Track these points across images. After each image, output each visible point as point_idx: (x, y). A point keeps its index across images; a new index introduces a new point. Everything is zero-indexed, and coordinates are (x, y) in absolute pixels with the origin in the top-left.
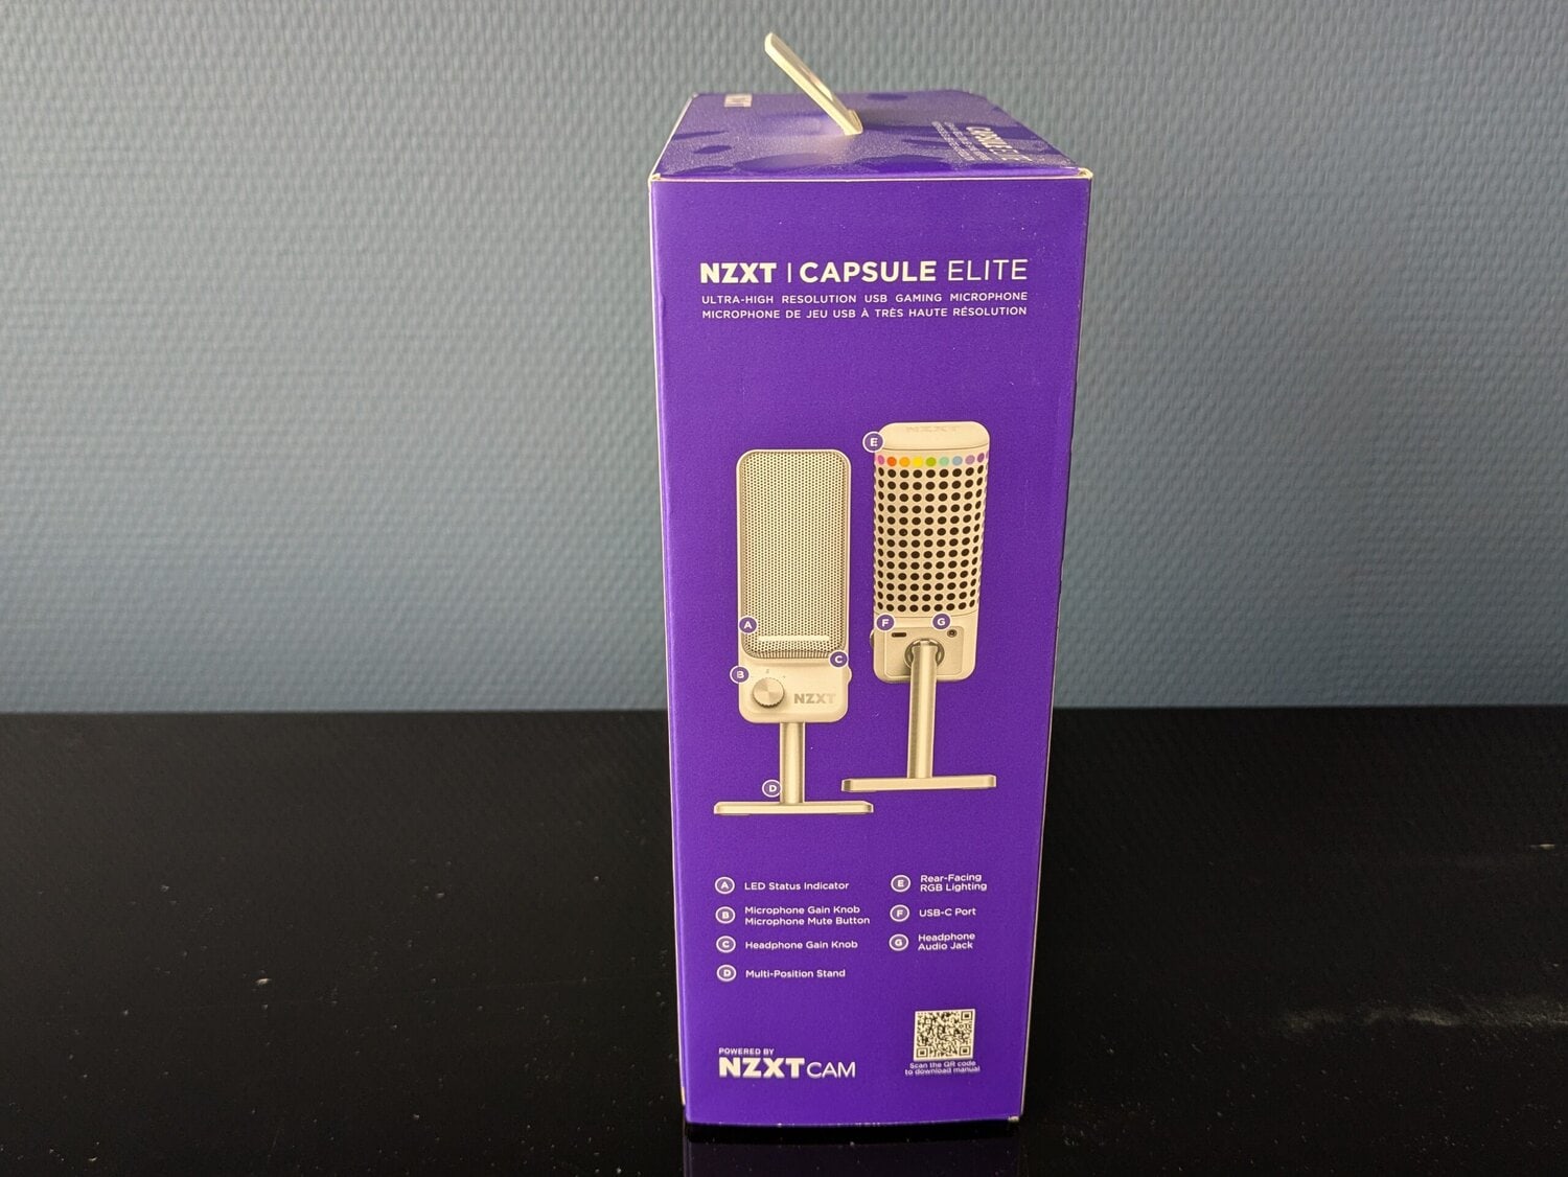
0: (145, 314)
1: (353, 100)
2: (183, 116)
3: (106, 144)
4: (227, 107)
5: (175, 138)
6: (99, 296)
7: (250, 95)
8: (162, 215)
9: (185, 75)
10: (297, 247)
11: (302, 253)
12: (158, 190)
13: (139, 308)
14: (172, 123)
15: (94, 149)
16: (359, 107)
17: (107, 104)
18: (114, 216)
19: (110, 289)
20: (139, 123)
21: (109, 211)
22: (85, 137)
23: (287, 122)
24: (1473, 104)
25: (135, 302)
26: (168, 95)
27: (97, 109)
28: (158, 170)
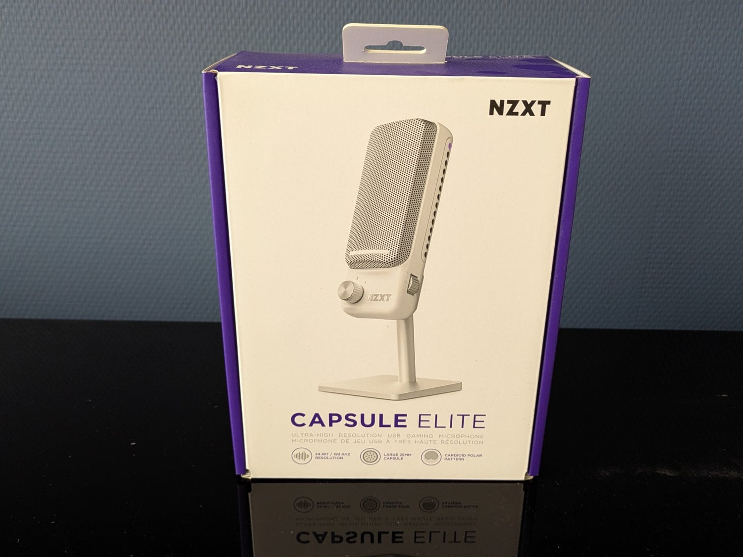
0: (87, 135)
1: (185, 38)
2: (106, 44)
3: (70, 56)
4: (126, 40)
5: (102, 54)
6: (65, 126)
7: (137, 35)
8: (95, 89)
9: (107, 25)
10: (158, 106)
11: (160, 109)
12: (94, 77)
13: (84, 133)
14: (101, 47)
15: (64, 58)
16: (187, 42)
17: (71, 38)
18: (73, 89)
19: (71, 123)
20: (85, 47)
21: (71, 87)
22: (60, 52)
23: (154, 48)
24: (705, 52)
25: (82, 129)
26: (99, 34)
27: (66, 39)
28: (94, 69)
